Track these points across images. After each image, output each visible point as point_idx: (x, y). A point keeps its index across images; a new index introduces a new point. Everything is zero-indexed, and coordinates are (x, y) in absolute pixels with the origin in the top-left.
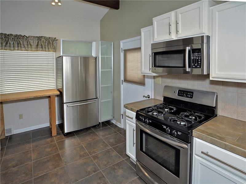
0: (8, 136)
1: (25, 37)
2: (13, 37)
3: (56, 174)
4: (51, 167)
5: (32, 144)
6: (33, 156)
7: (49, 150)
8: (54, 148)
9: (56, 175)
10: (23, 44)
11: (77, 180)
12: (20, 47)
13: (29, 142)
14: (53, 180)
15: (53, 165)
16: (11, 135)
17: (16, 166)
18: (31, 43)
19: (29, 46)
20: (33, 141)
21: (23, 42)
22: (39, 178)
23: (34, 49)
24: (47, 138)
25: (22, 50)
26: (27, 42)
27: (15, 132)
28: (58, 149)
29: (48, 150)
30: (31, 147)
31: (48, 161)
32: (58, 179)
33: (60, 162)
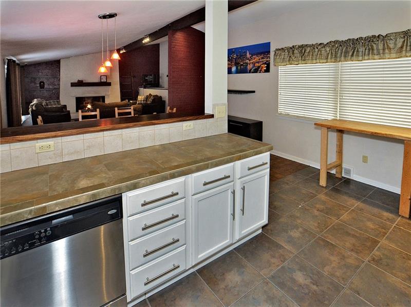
0: (345, 178)
1: (381, 37)
2: (362, 41)
3: (344, 256)
4: (348, 245)
5: (359, 203)
6: (345, 216)
7: (372, 226)
8: (380, 229)
9: (343, 258)
10: (378, 49)
11: (359, 294)
12: (372, 54)
13: (358, 199)
14: (332, 258)
15: (354, 245)
16: (349, 179)
17: (321, 211)
18: (389, 45)
19: (387, 51)
20: (364, 202)
21: (377, 45)
22: (324, 240)
23: (394, 55)
24: (387, 212)
25: (374, 59)
26: (384, 45)
27: (355, 177)
28: (386, 236)
29: (370, 225)
30: (354, 206)
31: (354, 236)
32: (339, 263)
33: (366, 252)
